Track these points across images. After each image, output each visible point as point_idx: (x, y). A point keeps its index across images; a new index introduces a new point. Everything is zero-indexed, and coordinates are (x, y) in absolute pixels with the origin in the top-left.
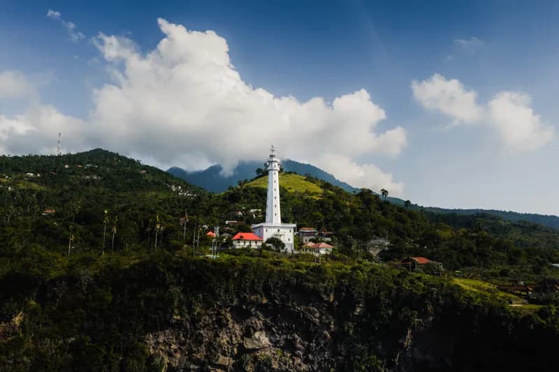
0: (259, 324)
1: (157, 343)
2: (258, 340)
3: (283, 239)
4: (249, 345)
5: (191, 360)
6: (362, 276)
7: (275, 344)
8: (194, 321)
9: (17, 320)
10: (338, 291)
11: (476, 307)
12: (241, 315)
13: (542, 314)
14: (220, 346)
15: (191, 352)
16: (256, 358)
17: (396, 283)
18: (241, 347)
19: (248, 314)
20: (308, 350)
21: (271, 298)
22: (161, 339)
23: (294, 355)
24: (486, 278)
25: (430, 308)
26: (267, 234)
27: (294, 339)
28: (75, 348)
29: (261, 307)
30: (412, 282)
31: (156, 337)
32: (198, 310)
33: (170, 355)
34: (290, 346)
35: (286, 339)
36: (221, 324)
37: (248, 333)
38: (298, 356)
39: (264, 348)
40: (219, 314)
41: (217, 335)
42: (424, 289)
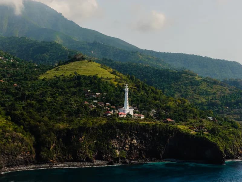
0: (135, 137)
1: (113, 142)
2: (134, 141)
3: (130, 113)
4: (133, 143)
5: (120, 146)
6: (158, 126)
7: (138, 142)
8: (121, 137)
9: (83, 137)
10: (153, 130)
11: (184, 133)
12: (131, 135)
13: (197, 134)
14: (127, 143)
15: (120, 144)
16: (134, 146)
17: (166, 128)
18: (131, 143)
19: (132, 135)
20: (145, 144)
21: (137, 132)
22: (114, 141)
23: (142, 145)
24: (186, 125)
25: (174, 133)
26: (127, 112)
27: (143, 141)
28: (96, 144)
29: (135, 134)
30: (169, 127)
31: (113, 141)
32: (122, 134)
33: (116, 145)
34: (141, 143)
35: (140, 141)
36: (126, 138)
37: (132, 140)
38: (143, 145)
39: (135, 143)
40: (126, 135)
41: (126, 140)
42: (172, 129)
